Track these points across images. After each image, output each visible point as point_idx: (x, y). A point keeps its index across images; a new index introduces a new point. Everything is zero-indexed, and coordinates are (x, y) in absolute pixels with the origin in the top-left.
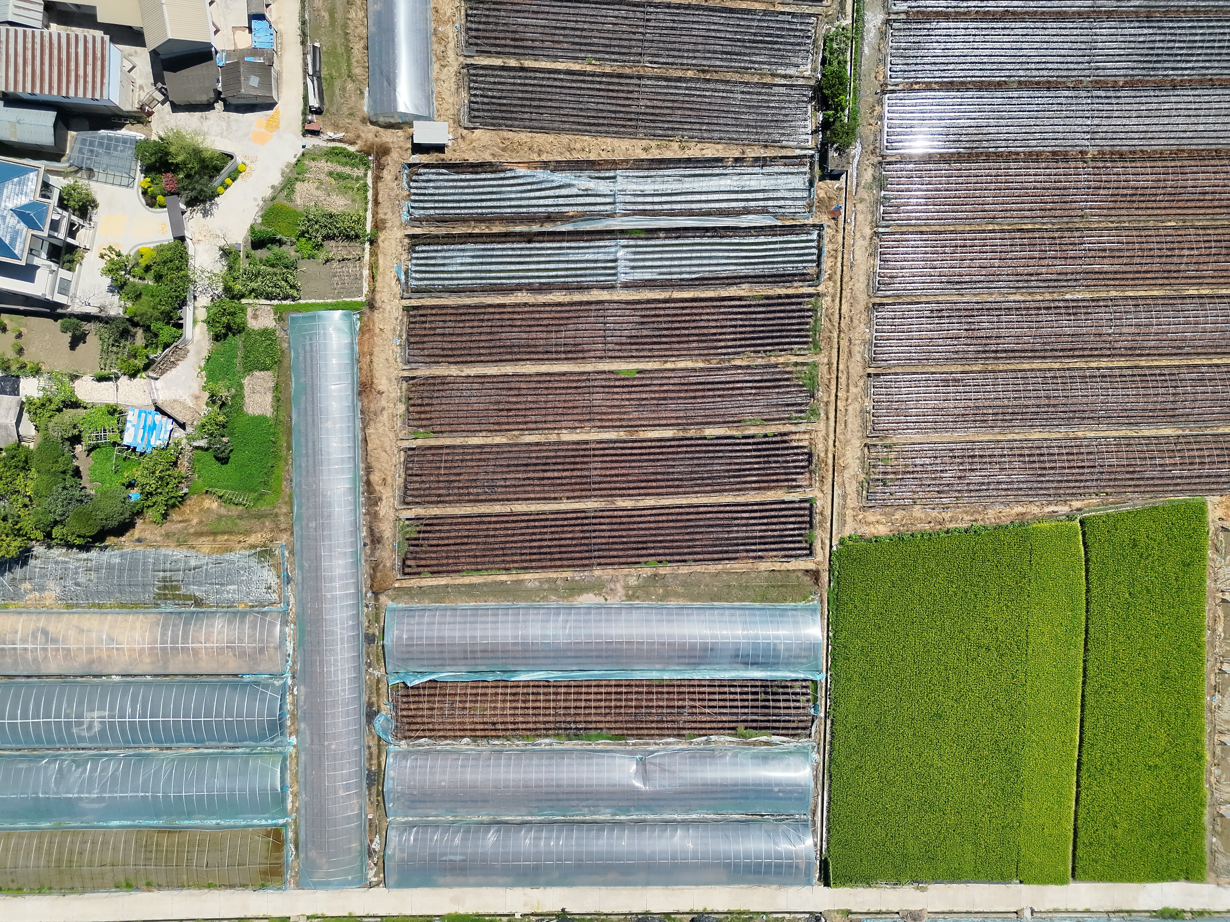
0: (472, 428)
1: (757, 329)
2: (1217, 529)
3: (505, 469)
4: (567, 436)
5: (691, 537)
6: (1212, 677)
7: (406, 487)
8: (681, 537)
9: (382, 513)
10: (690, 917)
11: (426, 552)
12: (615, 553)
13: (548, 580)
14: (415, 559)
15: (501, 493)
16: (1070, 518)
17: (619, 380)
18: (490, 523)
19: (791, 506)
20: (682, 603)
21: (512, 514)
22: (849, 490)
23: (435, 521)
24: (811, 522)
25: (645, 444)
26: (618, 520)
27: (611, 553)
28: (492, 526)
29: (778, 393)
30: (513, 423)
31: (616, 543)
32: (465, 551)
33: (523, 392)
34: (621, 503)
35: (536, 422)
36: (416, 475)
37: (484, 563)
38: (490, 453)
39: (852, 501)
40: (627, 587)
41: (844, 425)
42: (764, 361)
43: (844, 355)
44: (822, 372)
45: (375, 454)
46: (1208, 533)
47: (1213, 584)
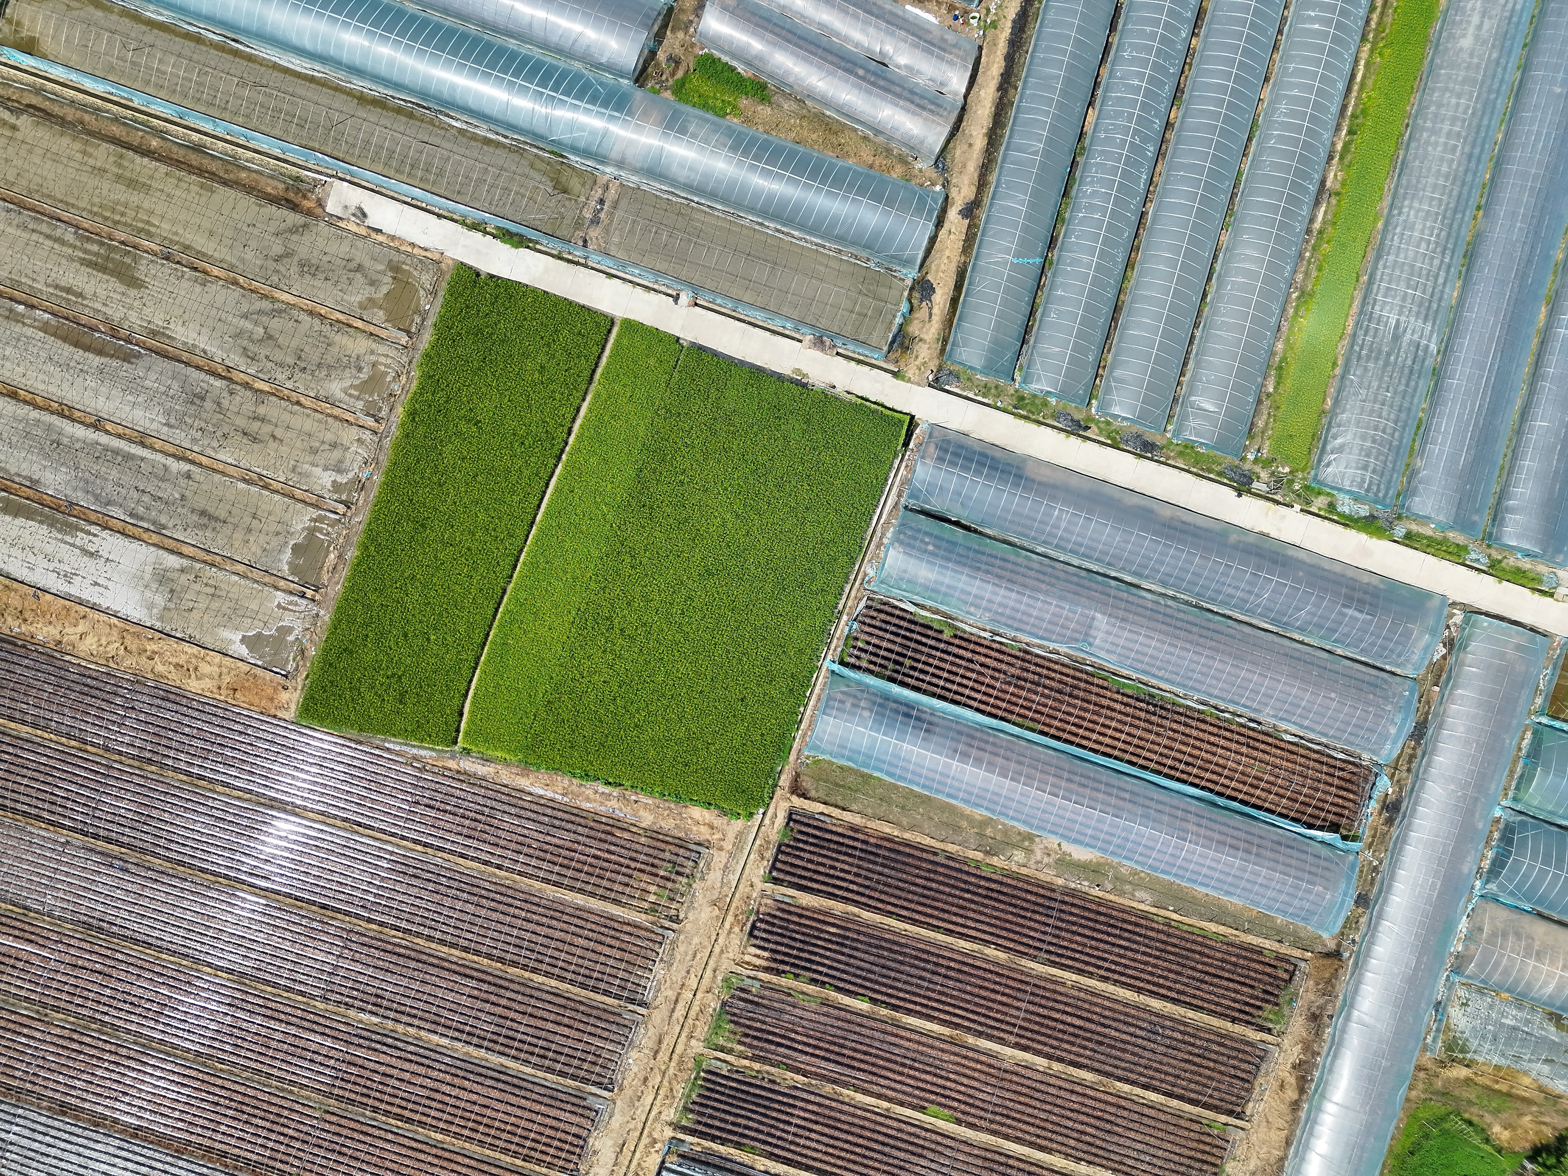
0: (1152, 1113)
1: (763, 1111)
2: (294, 677)
3: (1129, 1047)
4: (1041, 1062)
5: (929, 884)
6: (361, 502)
7: (1258, 1067)
8: (941, 888)
9: (1299, 1048)
10: (1088, 434)
11: (1260, 981)
12: (1029, 897)
13: (1122, 893)
14: (1276, 978)
15: (1144, 1020)
16: (467, 752)
17: (950, 1107)
18: (1170, 989)
19: (796, 880)
20: (968, 810)
21: (1139, 990)
22: (719, 874)
23: (1237, 1015)
24: (779, 851)
25: (947, 1017)
26: (1011, 936)
27: (1033, 898)
28: (1168, 984)
29: (764, 1023)
30: (1100, 1101)
31: (1022, 908)
32: (1211, 965)
33: (1075, 1135)
34: (1002, 956)
35: (1072, 1092)
36: (1238, 1078)
37: (1194, 942)
38: (1141, 1074)
39: (719, 859)
40: (1029, 851)
41: (699, 956)
42: (767, 1068)
43: (668, 1041)
44: (702, 1030)
45: (1281, 1123)
46: (307, 677)
47: (322, 613)
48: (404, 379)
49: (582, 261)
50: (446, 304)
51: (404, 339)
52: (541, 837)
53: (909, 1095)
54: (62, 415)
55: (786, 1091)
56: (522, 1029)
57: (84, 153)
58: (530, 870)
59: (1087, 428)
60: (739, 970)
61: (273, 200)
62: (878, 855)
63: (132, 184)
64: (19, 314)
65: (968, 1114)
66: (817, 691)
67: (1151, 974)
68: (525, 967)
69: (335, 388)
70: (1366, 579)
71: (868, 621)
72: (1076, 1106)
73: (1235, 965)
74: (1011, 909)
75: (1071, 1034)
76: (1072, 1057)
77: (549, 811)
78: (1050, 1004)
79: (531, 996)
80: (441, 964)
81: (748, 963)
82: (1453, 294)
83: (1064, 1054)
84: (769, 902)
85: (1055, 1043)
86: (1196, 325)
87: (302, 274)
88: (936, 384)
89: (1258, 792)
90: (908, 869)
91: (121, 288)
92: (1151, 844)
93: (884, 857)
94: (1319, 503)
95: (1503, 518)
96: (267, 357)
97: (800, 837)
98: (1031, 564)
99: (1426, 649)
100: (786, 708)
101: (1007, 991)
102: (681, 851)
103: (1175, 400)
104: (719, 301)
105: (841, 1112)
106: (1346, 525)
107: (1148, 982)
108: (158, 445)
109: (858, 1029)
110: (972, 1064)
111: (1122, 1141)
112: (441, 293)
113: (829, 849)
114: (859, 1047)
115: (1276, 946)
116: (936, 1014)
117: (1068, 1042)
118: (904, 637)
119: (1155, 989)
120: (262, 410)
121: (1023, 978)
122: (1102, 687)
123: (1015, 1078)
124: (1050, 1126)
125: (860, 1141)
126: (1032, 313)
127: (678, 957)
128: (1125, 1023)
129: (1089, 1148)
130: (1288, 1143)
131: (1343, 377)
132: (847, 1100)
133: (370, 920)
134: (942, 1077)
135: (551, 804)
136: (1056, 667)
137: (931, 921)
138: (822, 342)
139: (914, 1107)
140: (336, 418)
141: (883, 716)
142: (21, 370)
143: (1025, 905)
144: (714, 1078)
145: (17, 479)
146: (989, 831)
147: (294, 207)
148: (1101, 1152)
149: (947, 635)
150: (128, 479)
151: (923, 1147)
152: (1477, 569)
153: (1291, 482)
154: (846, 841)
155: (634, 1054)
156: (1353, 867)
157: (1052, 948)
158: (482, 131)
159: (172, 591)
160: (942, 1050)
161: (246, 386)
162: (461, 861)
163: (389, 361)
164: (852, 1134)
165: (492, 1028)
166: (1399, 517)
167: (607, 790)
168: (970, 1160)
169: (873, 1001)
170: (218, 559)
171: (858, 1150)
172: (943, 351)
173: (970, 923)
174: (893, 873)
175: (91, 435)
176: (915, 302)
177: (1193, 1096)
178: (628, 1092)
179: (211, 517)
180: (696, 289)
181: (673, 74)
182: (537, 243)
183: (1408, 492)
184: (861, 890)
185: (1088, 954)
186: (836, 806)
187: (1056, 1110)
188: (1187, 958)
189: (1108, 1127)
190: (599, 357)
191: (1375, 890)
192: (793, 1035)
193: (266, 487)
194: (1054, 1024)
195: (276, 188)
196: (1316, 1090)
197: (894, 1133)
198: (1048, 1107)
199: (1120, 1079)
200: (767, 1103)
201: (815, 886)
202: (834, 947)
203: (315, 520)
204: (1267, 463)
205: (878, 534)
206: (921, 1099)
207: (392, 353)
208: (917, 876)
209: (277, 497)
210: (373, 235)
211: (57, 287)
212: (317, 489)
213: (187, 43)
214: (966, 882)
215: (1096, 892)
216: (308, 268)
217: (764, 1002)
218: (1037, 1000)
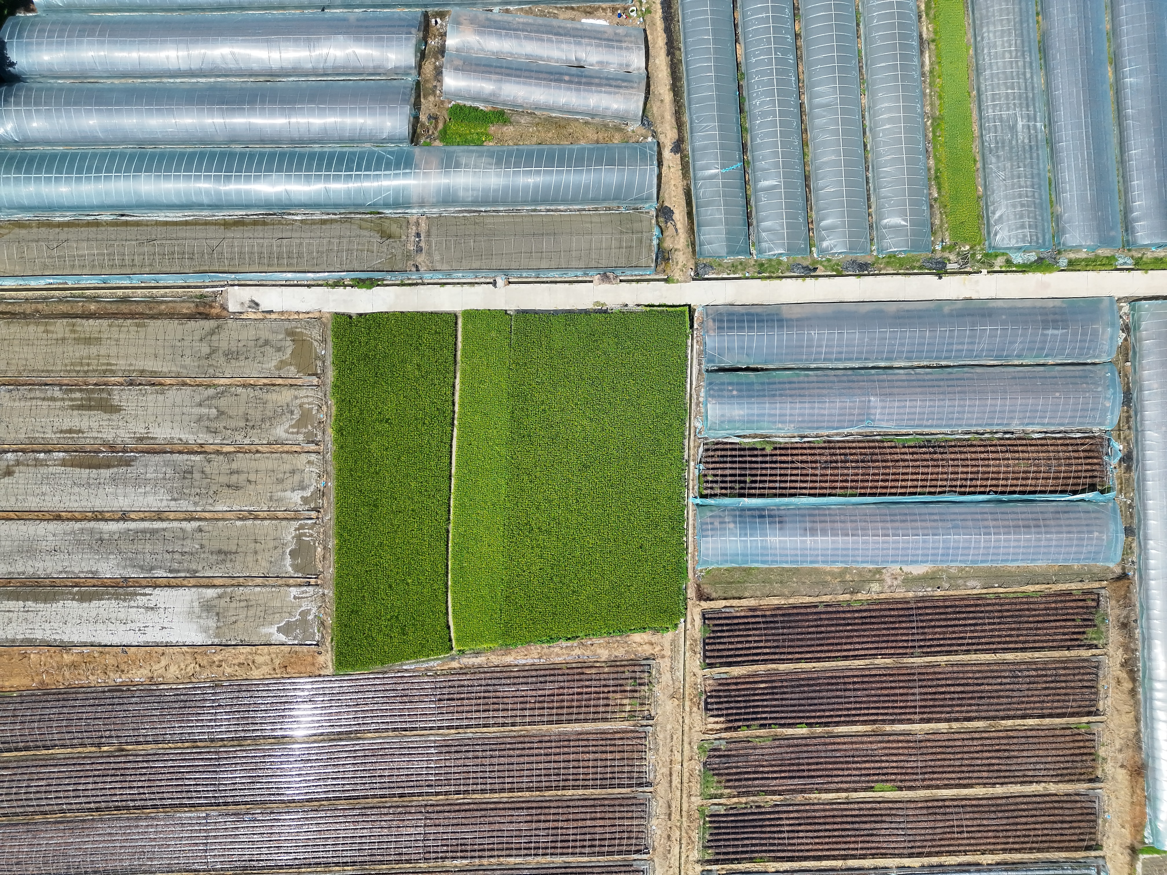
0: (1034, 733)
1: (759, 829)
2: (324, 643)
3: (1002, 694)
4: (943, 726)
5: (819, 629)
6: (325, 505)
7: (1097, 675)
8: (829, 629)
9: (1120, 651)
10: (818, 273)
11: (1077, 614)
12: (892, 613)
13: (957, 587)
14: (1087, 607)
15: (1004, 671)
16: (462, 652)
17: (891, 781)
18: (1016, 642)
19: (724, 660)
20: (827, 567)
21: (993, 651)
22: (668, 675)
23: (1069, 643)
24: (705, 644)
25: (865, 718)
26: (890, 645)
27: (896, 613)
29: (737, 767)
30: (994, 738)
31: (891, 622)
32: (1039, 615)
33: (985, 768)
34: (889, 661)
35: (973, 739)
36: (1087, 687)
37: (1021, 603)
38: (1016, 710)
39: (665, 664)
40: (881, 581)
41: (675, 737)
42: (751, 798)
43: (675, 804)
44: (696, 788)
45: (1127, 708)
46: (332, 640)
47: (326, 592)
48: (324, 408)
49: (420, 281)
50: (335, 345)
51: (315, 380)
52: (534, 693)
53: (859, 782)
54: (97, 519)
55: (770, 810)
56: (571, 831)
57: (47, 331)
58: (537, 719)
59: (815, 269)
60: (707, 737)
61: (190, 317)
62: (777, 622)
63: (88, 341)
64: (43, 460)
65: (905, 781)
66: (691, 522)
67: (999, 636)
68: (557, 788)
69: (280, 431)
70: (1051, 304)
71: (710, 460)
72: (979, 748)
73: (1056, 609)
74: (883, 626)
75: (959, 699)
76: (964, 715)
77: (534, 673)
78: (935, 683)
79: (568, 807)
80: (497, 807)
81: (711, 730)
82: (1040, 81)
83: (957, 715)
84: (711, 682)
85: (948, 709)
86: (867, 169)
87: (228, 361)
88: (698, 277)
89: (1029, 482)
90: (800, 624)
91: (106, 416)
92: (966, 545)
93: (782, 622)
94: (999, 263)
95: (1133, 228)
96: (225, 428)
97: (716, 629)
98: (811, 379)
99: (1112, 338)
100: (674, 542)
101: (901, 684)
102: (637, 668)
103: (871, 227)
104: (524, 275)
105: (814, 811)
106: (1023, 272)
107: (999, 643)
108: (172, 516)
109: (805, 749)
110: (895, 745)
111: (1020, 760)
112: (330, 339)
113: (740, 630)
114: (810, 761)
115: (1080, 585)
116: (857, 718)
117: (958, 705)
118: (740, 462)
119: (1005, 646)
120: (234, 466)
121: (909, 671)
122: (892, 447)
123: (929, 744)
124: (965, 769)
125: (836, 827)
126: (748, 203)
127: (661, 743)
128: (993, 678)
129: (999, 774)
130: (1137, 720)
131: (984, 168)
132: (816, 801)
133: (437, 794)
134: (877, 762)
135: (534, 668)
136: (854, 445)
137: (829, 655)
138: (608, 277)
139: (865, 790)
140: (287, 452)
141: (745, 523)
142: (57, 498)
143: (891, 619)
144: (716, 819)
145: (82, 575)
146: (848, 577)
147: (206, 317)
148: (1007, 774)
149: (769, 450)
150: (159, 547)
151: (881, 815)
152: (1127, 269)
153: (974, 255)
154: (750, 620)
155: (654, 822)
156: (1114, 510)
157: (922, 644)
158: (318, 216)
159: (218, 614)
160: (871, 742)
161: (218, 453)
162: (485, 730)
163: (310, 400)
164: (828, 823)
165: (550, 838)
166: (1059, 252)
167: (569, 643)
168: (917, 812)
169: (810, 725)
170: (241, 580)
171: (836, 833)
172: (694, 252)
173: (857, 646)
174: (791, 630)
175: (122, 526)
176: (663, 225)
177: (1059, 711)
178: (660, 850)
179: (226, 553)
180: (505, 271)
181: (436, 128)
182: (383, 280)
183: (1059, 232)
184: (772, 650)
185: (949, 639)
186: (734, 598)
187: (966, 756)
188: (1021, 616)
189: (1006, 754)
190: (455, 344)
191: (1136, 521)
192: (761, 769)
193: (256, 518)
194: (942, 696)
195: (189, 308)
196: (1144, 677)
197: (857, 812)
198: (959, 756)
199: (1003, 718)
200: (760, 823)
201: (739, 659)
202: (768, 697)
203: (298, 529)
204: (951, 248)
205: (694, 396)
206: (868, 782)
207: (311, 393)
208: (809, 627)
209: (267, 523)
210: (268, 316)
211: (61, 432)
212: (292, 507)
213: (90, 229)
214: (844, 619)
215: (939, 593)
216: (231, 355)
217: (733, 753)
218: (924, 683)
